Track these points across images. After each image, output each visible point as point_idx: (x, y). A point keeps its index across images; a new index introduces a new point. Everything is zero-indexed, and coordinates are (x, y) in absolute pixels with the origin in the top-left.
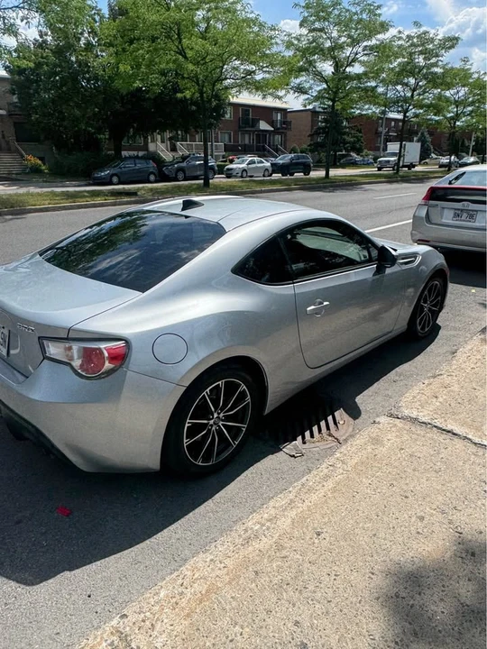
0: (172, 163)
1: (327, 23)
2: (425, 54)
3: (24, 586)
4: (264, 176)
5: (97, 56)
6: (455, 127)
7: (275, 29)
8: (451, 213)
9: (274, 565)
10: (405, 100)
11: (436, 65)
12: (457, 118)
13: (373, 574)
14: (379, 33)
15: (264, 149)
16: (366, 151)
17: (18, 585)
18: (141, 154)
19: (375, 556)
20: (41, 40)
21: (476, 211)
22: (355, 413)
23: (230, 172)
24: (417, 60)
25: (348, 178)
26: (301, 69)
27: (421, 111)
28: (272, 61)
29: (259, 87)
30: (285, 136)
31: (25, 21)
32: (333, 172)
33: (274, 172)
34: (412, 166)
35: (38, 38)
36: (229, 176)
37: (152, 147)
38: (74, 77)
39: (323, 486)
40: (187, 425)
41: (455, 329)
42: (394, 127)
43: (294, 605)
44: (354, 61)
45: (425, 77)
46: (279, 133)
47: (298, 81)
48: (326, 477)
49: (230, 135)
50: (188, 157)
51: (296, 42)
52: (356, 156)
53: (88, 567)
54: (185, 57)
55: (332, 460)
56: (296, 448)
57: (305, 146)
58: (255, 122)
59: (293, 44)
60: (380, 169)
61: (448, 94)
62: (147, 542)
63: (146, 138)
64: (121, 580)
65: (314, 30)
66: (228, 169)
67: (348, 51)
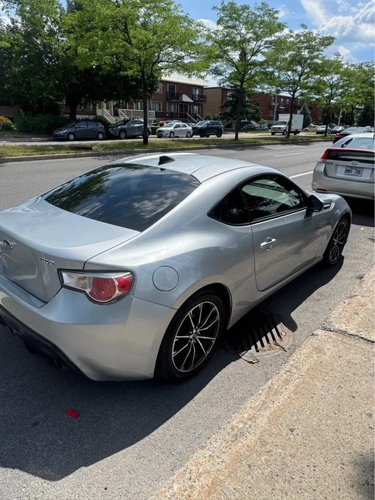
0: (116, 125)
1: (238, 23)
2: (310, 49)
3: (49, 482)
4: (187, 137)
5: (58, 40)
6: (330, 104)
7: (200, 25)
8: (343, 169)
9: (263, 459)
10: (294, 83)
11: (317, 57)
12: (331, 96)
13: (343, 464)
14: (277, 32)
15: (186, 116)
16: (262, 119)
17: (43, 481)
18: (92, 117)
19: (341, 448)
20: (12, 26)
21: (363, 168)
22: (292, 326)
23: (160, 133)
24: (303, 53)
25: (252, 140)
26: (218, 57)
27: (306, 91)
28: (198, 49)
29: (186, 69)
30: (202, 106)
31: (5, 10)
32: (242, 135)
33: (194, 134)
34: (297, 132)
35: (10, 24)
36: (160, 136)
37: (99, 112)
38: (39, 56)
39: (286, 389)
40: (175, 340)
41: (355, 258)
42: (283, 102)
43: (286, 494)
44: (257, 51)
45: (309, 65)
46: (196, 105)
47: (214, 65)
48: (287, 382)
49: (160, 105)
50: (129, 121)
51: (214, 36)
52: (255, 123)
53: (100, 462)
54: (130, 43)
55: (288, 367)
56: (252, 355)
57: (217, 115)
58: (179, 96)
59: (211, 37)
60: (273, 134)
61: (325, 79)
62: (146, 438)
63: (94, 105)
64: (130, 473)
65: (229, 27)
66: (159, 131)
67: (253, 45)
